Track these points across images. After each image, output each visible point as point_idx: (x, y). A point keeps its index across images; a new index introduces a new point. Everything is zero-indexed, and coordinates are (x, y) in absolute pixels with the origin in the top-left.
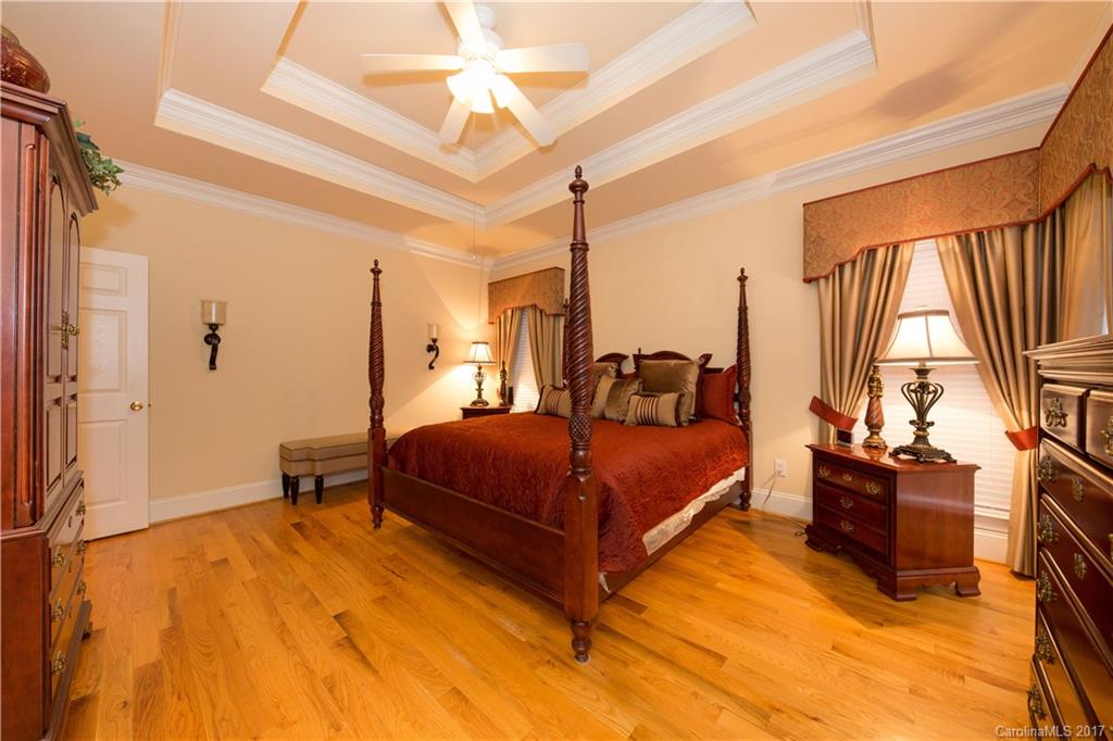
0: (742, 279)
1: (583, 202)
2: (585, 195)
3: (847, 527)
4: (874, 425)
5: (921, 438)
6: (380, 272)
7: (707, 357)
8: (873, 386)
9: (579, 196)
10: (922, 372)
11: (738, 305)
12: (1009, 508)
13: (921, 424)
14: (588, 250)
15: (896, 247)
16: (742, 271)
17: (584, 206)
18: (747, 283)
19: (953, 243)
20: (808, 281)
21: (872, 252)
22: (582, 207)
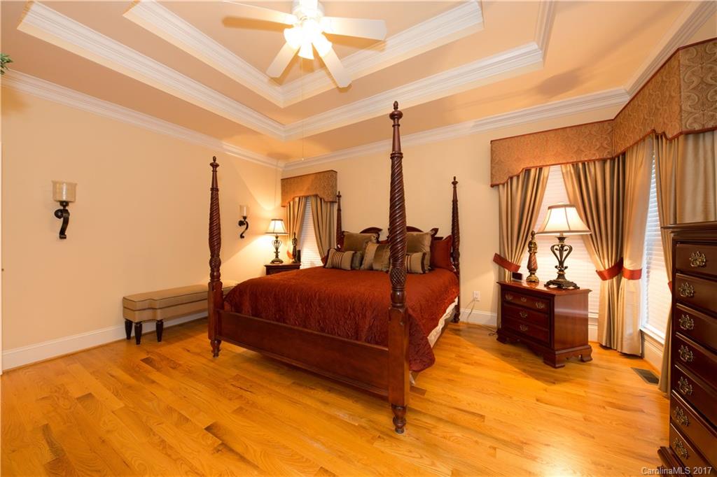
0: (455, 183)
1: (399, 125)
2: (400, 120)
3: (523, 329)
4: (532, 268)
5: (561, 275)
6: (217, 165)
7: (436, 230)
8: (532, 248)
9: (396, 122)
10: (561, 239)
11: (452, 199)
12: (598, 312)
13: (561, 267)
14: (402, 157)
15: (541, 169)
16: (455, 178)
17: (400, 128)
18: (457, 185)
19: (570, 167)
20: (492, 186)
21: (528, 171)
22: (398, 129)
